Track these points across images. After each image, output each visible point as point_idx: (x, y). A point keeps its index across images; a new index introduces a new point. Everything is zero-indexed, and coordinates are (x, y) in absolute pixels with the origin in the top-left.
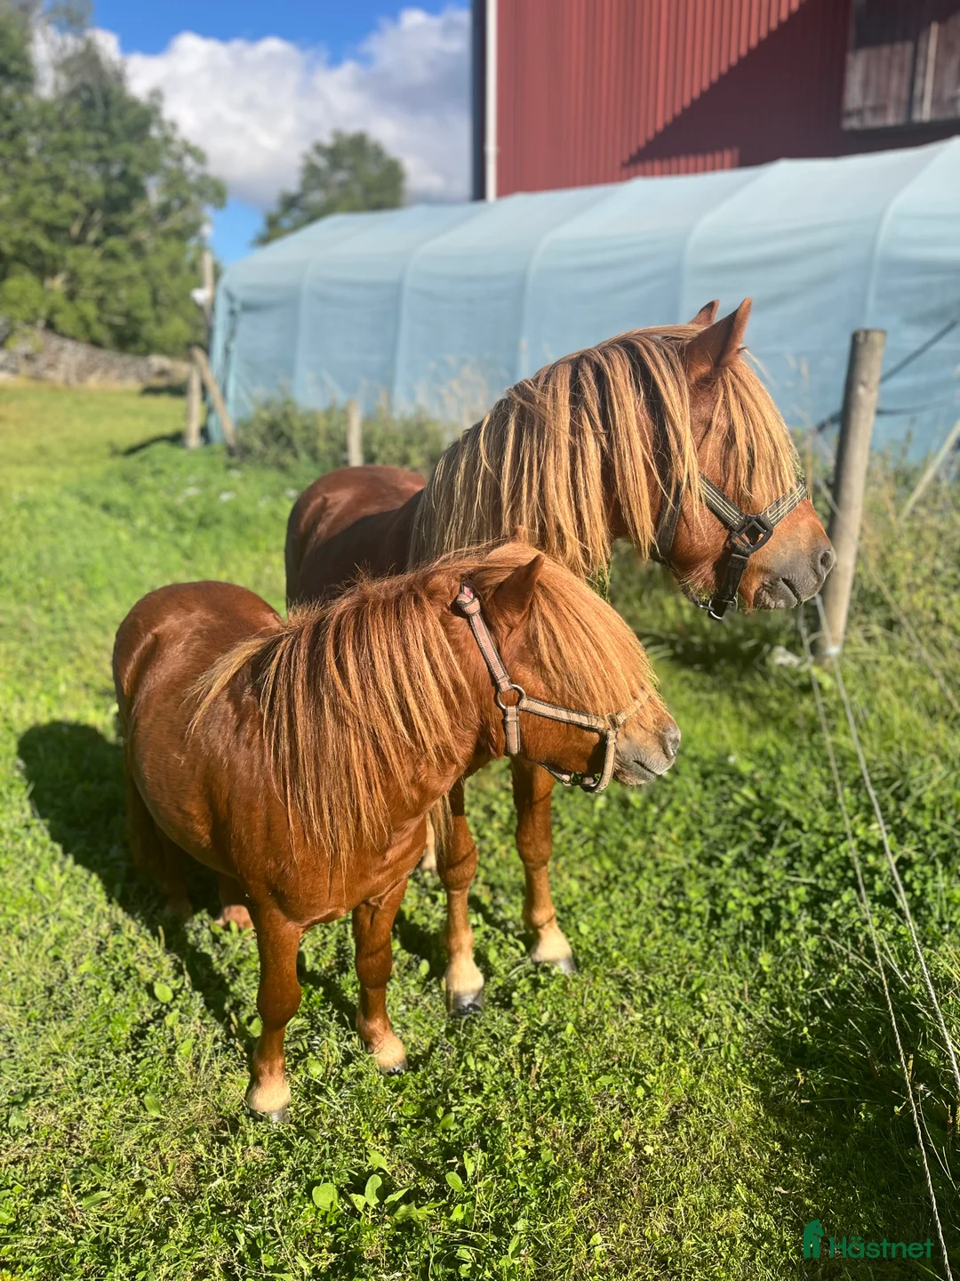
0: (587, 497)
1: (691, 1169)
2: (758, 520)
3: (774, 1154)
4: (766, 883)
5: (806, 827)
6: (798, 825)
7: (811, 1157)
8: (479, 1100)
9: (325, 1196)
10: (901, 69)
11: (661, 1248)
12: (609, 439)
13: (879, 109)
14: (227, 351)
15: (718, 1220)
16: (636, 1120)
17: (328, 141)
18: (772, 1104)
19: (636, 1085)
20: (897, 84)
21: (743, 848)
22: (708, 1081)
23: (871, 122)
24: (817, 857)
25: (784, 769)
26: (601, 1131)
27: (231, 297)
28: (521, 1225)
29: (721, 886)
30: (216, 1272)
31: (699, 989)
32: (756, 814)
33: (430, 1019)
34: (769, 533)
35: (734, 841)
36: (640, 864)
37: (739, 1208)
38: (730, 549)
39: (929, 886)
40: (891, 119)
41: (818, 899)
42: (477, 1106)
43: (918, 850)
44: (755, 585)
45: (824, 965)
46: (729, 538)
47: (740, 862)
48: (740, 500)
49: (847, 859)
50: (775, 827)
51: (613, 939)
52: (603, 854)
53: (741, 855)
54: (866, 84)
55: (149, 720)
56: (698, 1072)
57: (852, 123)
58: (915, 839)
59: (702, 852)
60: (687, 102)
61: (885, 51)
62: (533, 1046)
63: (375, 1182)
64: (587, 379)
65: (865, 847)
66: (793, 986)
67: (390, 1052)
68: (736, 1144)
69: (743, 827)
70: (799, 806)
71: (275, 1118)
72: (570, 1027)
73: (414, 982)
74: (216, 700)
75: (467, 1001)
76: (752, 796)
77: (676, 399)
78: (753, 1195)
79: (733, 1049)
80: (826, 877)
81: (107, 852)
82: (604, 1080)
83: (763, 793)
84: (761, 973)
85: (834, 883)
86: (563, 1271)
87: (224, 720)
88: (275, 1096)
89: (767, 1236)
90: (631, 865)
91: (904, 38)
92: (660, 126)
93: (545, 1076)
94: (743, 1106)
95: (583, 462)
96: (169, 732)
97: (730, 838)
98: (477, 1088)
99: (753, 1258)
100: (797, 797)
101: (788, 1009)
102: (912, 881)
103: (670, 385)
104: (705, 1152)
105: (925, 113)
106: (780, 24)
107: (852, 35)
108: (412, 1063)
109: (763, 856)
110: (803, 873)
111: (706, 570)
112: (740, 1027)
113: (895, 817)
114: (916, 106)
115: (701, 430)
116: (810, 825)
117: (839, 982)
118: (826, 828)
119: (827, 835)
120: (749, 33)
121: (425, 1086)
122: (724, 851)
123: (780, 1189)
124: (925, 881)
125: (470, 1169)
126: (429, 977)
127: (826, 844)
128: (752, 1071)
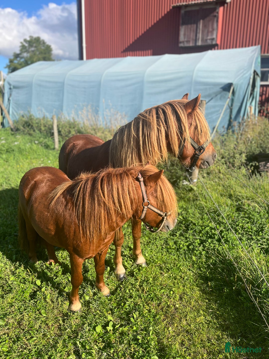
0: (162, 142)
1: (188, 309)
2: (202, 147)
3: (207, 303)
4: (188, 240)
5: (197, 225)
6: (195, 224)
7: (216, 302)
8: (132, 300)
9: (99, 329)
10: (193, 31)
11: (186, 328)
12: (167, 128)
13: (188, 42)
14: (9, 100)
15: (198, 320)
16: (172, 299)
17: (28, 39)
18: (203, 291)
19: (170, 291)
20: (192, 35)
21: (181, 231)
22: (187, 288)
23: (186, 45)
24: (200, 232)
25: (189, 211)
26: (164, 303)
27: (10, 84)
28: (151, 328)
29: (177, 241)
30: (72, 353)
31: (179, 267)
32: (184, 222)
33: (114, 281)
34: (204, 150)
35: (178, 230)
36: (155, 238)
37: (202, 316)
38: (195, 154)
39: (228, 236)
40: (191, 44)
41: (202, 242)
42: (132, 301)
43: (224, 228)
44: (200, 163)
45: (208, 258)
46: (195, 152)
47: (181, 235)
48: (198, 142)
49: (207, 232)
50: (189, 225)
51: (154, 257)
52: (145, 236)
53: (181, 233)
54: (185, 35)
55: (37, 204)
56: (184, 286)
57: (181, 45)
58: (223, 226)
59: (171, 233)
60: (138, 36)
61: (189, 26)
62: (142, 285)
63: (111, 324)
64: (161, 113)
65: (211, 228)
66: (202, 263)
67: (106, 291)
68: (197, 302)
69: (180, 226)
70: (195, 219)
71: (78, 312)
72: (151, 279)
73: (107, 273)
74: (59, 198)
75: (122, 276)
76: (182, 218)
77: (184, 118)
78: (204, 313)
79: (191, 280)
80: (203, 237)
81: (7, 247)
82: (162, 291)
83: (184, 217)
84: (193, 261)
85: (205, 238)
86: (164, 338)
87: (62, 203)
88: (77, 306)
89: (210, 322)
90: (153, 238)
91: (194, 23)
92: (131, 42)
93: (148, 292)
94: (197, 293)
95: (161, 133)
96: (44, 207)
97: (178, 229)
98: (131, 297)
99: (208, 327)
100: (193, 217)
101: (202, 269)
102: (224, 236)
103: (182, 114)
104: (191, 304)
105: (199, 43)
106: (162, 17)
107: (181, 22)
108: (112, 293)
109: (187, 233)
110: (197, 236)
111: (189, 160)
112: (191, 275)
113: (217, 221)
114: (197, 41)
115: (189, 125)
116: (198, 224)
117: (212, 261)
118: (201, 225)
119: (202, 226)
120: (154, 19)
121: (117, 299)
122: (176, 233)
123: (211, 310)
124: (227, 235)
125: (135, 316)
126: (110, 271)
127: (202, 229)
128: (196, 284)
